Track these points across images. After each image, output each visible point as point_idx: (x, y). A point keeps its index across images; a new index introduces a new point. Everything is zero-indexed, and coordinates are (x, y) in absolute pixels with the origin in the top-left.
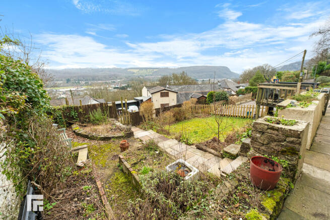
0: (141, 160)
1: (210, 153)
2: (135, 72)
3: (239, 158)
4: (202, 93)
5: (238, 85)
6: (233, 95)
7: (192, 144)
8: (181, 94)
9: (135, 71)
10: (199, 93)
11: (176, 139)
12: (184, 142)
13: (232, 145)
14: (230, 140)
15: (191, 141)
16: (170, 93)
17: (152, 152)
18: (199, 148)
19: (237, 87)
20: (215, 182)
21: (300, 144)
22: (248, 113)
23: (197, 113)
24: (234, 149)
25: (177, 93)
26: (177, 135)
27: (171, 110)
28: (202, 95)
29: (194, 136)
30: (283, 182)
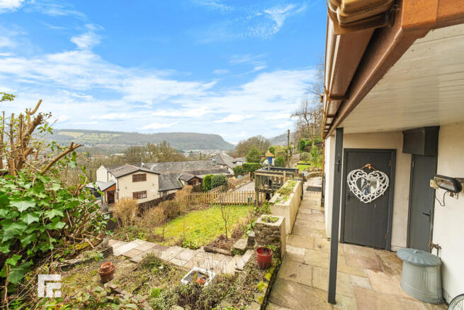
0: (143, 283)
1: (220, 253)
2: (76, 137)
3: (248, 251)
4: (194, 173)
5: (234, 160)
6: (231, 176)
7: (199, 248)
8: (164, 176)
9: (75, 135)
10: (189, 173)
11: (177, 244)
12: (188, 246)
13: (240, 240)
14: (237, 236)
15: (196, 244)
16: (148, 175)
17: (155, 269)
18: (207, 250)
19: (234, 163)
20: (232, 280)
21: (280, 234)
22: (249, 199)
23: (193, 204)
24: (241, 244)
25: (159, 174)
26: (177, 239)
27: (160, 204)
28: (193, 176)
29: (197, 236)
30: (274, 261)
